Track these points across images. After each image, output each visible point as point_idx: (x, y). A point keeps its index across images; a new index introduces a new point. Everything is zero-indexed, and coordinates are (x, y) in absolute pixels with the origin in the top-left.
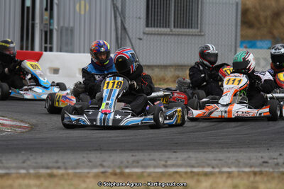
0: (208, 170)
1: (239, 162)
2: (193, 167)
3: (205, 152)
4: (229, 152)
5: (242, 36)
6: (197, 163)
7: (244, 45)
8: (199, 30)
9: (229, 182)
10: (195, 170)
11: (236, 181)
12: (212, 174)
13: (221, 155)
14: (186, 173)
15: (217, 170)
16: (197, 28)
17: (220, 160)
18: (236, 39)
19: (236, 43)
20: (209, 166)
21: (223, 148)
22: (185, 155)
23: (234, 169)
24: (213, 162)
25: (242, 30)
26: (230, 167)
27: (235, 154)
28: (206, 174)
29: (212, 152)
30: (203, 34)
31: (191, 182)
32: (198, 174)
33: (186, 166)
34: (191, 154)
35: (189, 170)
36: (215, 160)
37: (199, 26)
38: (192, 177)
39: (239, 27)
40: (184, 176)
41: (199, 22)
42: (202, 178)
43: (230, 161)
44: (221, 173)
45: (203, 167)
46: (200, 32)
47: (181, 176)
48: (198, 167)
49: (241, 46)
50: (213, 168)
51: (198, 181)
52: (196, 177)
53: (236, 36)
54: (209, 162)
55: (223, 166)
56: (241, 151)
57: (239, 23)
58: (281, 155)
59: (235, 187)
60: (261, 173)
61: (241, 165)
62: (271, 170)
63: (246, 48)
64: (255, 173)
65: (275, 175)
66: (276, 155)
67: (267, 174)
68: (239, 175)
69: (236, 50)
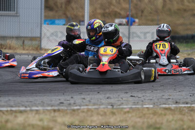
0: (22, 109)
1: (44, 103)
2: (12, 107)
3: (20, 96)
4: (36, 96)
5: (45, 16)
6: (14, 104)
7: (47, 22)
8: (15, 12)
9: (37, 116)
10: (14, 109)
11: (42, 116)
12: (25, 111)
13: (31, 99)
14: (7, 111)
15: (28, 109)
16: (14, 11)
17: (31, 102)
18: (41, 19)
19: (41, 21)
20: (23, 106)
21: (33, 93)
22: (6, 99)
23: (40, 108)
24: (26, 103)
25: (45, 12)
26: (37, 107)
27: (41, 98)
28: (21, 112)
29: (25, 96)
30: (18, 15)
31: (10, 117)
32: (16, 112)
33: (7, 106)
34: (11, 98)
35: (9, 109)
36: (27, 102)
37: (16, 9)
38: (11, 114)
39: (43, 10)
40: (6, 113)
41: (16, 7)
42: (18, 115)
43: (38, 102)
44: (31, 110)
45: (19, 107)
46: (16, 14)
47: (3, 113)
48: (16, 106)
49: (45, 23)
50: (26, 107)
51: (16, 116)
52: (14, 114)
53: (41, 16)
54: (23, 103)
55: (32, 106)
56: (45, 95)
57: (43, 8)
58: (72, 98)
59: (41, 120)
60: (59, 110)
61: (45, 105)
62: (66, 108)
63: (48, 24)
64: (54, 111)
65: (68, 111)
66: (68, 98)
67: (63, 111)
68: (44, 112)
69: (41, 26)
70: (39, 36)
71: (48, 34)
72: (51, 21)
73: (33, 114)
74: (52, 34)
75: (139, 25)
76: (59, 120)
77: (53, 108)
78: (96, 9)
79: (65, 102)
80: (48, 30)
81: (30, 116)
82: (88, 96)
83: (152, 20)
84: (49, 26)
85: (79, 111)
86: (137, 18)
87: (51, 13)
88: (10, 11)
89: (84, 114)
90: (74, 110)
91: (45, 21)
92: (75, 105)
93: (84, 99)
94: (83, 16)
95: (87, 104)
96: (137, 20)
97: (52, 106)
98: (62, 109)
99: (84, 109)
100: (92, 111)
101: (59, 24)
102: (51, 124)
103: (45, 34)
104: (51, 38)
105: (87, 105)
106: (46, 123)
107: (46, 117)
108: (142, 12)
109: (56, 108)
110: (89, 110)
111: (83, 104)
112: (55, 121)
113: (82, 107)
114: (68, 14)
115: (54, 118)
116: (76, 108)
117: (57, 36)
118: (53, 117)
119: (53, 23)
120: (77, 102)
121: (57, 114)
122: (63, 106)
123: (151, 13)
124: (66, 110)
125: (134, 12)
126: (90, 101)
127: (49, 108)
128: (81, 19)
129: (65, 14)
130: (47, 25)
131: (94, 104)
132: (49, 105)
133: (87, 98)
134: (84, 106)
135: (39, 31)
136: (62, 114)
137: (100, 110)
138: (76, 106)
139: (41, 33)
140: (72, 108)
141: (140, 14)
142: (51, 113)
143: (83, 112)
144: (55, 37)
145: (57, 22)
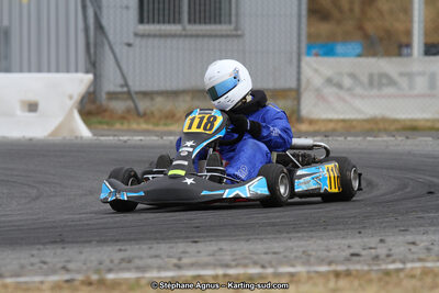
0: (254, 270)
1: (310, 255)
2: (227, 266)
3: (248, 240)
4: (290, 239)
5: (310, 36)
6: (234, 260)
7: (314, 51)
8: (232, 27)
10: (232, 272)
11: (305, 289)
13: (277, 246)
14: (216, 277)
15: (270, 271)
16: (230, 22)
17: (275, 253)
18: (299, 41)
19: (299, 48)
20: (255, 263)
21: (280, 232)
22: (213, 246)
23: (299, 269)
24: (264, 257)
25: (309, 25)
26: (293, 266)
27: (302, 243)
28: (251, 279)
29: (261, 239)
30: (239, 32)
32: (237, 278)
33: (215, 266)
34: (224, 245)
35: (220, 272)
36: (266, 253)
37: (233, 19)
39: (304, 20)
41: (233, 12)
43: (293, 255)
45: (245, 266)
46: (236, 29)
48: (237, 266)
49: (308, 54)
50: (263, 267)
53: (299, 35)
54: (255, 257)
55: (281, 263)
56: (312, 237)
57: (304, 12)
58: (382, 241)
60: (348, 273)
61: (312, 259)
62: (366, 268)
63: (316, 54)
64: (337, 274)
65: (373, 276)
66: (373, 241)
67: (359, 276)
68: (310, 278)
69: (299, 61)
70: (293, 85)
71: (318, 81)
74: (329, 80)
77: (333, 268)
79: (363, 252)
80: (316, 71)
82: (424, 237)
84: (320, 59)
85: (402, 275)
87: (325, 28)
88: (220, 23)
89: (414, 282)
90: (387, 273)
91: (310, 47)
92: (390, 259)
93: (414, 243)
95: (422, 256)
97: (330, 263)
98: (357, 271)
99: (412, 269)
100: (436, 275)
103: (308, 82)
105: (420, 260)
109: (341, 268)
110: (426, 272)
111: (410, 256)
113: (409, 265)
119: (330, 52)
120: (395, 251)
121: (342, 283)
122: (359, 262)
124: (368, 272)
126: (428, 249)
127: (324, 269)
128: (404, 40)
129: (360, 28)
130: (314, 58)
133: (422, 241)
134: (412, 261)
135: (295, 73)
136: (356, 283)
138: (393, 262)
139: (299, 80)
140: (383, 267)
142: (328, 280)
143: (413, 277)
145: (340, 48)
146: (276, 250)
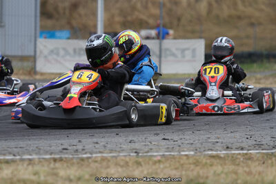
0: (9, 157)
1: (40, 149)
3: (6, 140)
4: (30, 140)
5: (42, 27)
7: (44, 35)
9: (30, 167)
11: (37, 168)
12: (13, 161)
13: (22, 143)
15: (18, 157)
17: (21, 148)
18: (36, 30)
19: (35, 34)
20: (10, 153)
21: (24, 136)
23: (34, 156)
25: (41, 20)
26: (31, 155)
27: (36, 142)
28: (7, 162)
29: (14, 140)
30: (3, 24)
36: (16, 148)
39: (38, 19)
42: (4, 166)
43: (30, 150)
44: (22, 160)
45: (4, 155)
49: (41, 36)
50: (14, 155)
54: (10, 150)
55: (24, 154)
56: (41, 139)
57: (38, 14)
58: (80, 141)
59: (36, 174)
60: (61, 159)
61: (42, 152)
62: (71, 156)
63: (45, 38)
64: (55, 160)
65: (75, 161)
66: (75, 141)
67: (67, 161)
68: (40, 162)
69: (35, 40)
70: (32, 54)
71: (46, 52)
72: (49, 33)
73: (25, 165)
74: (52, 51)
75: (175, 38)
76: (62, 173)
77: (53, 156)
78: (113, 16)
79: (69, 148)
80: (45, 46)
81: (20, 167)
82: (103, 140)
83: (193, 32)
84: (47, 40)
85: (90, 160)
86: (171, 28)
87: (49, 23)
89: (96, 164)
90: (82, 159)
91: (41, 33)
92: (84, 152)
93: (97, 143)
94: (95, 26)
95: (101, 150)
96: (171, 32)
97: (51, 154)
98: (66, 158)
99: (96, 157)
100: (109, 161)
101: (60, 38)
102: (50, 179)
103: (41, 52)
104: (50, 58)
105: (100, 152)
106: (42, 178)
107: (43, 170)
108: (179, 20)
109: (57, 156)
110: (103, 159)
111: (95, 150)
112: (56, 175)
113: (94, 155)
114: (74, 23)
115: (55, 171)
116: (85, 156)
117: (58, 54)
118: (53, 169)
119: (52, 36)
120: (87, 147)
121: (58, 165)
122: (67, 153)
123: (191, 21)
124: (72, 159)
125: (167, 20)
126: (105, 146)
127: (48, 157)
128: (93, 30)
129: (69, 23)
131: (111, 151)
132: (46, 153)
133: (101, 142)
134: (96, 153)
136: (65, 165)
137: (118, 158)
138: (86, 153)
139: (35, 51)
140: (80, 156)
141: (175, 22)
142: (50, 163)
143: (96, 162)
144: (55, 56)
145: (58, 34)
146: (22, 146)
